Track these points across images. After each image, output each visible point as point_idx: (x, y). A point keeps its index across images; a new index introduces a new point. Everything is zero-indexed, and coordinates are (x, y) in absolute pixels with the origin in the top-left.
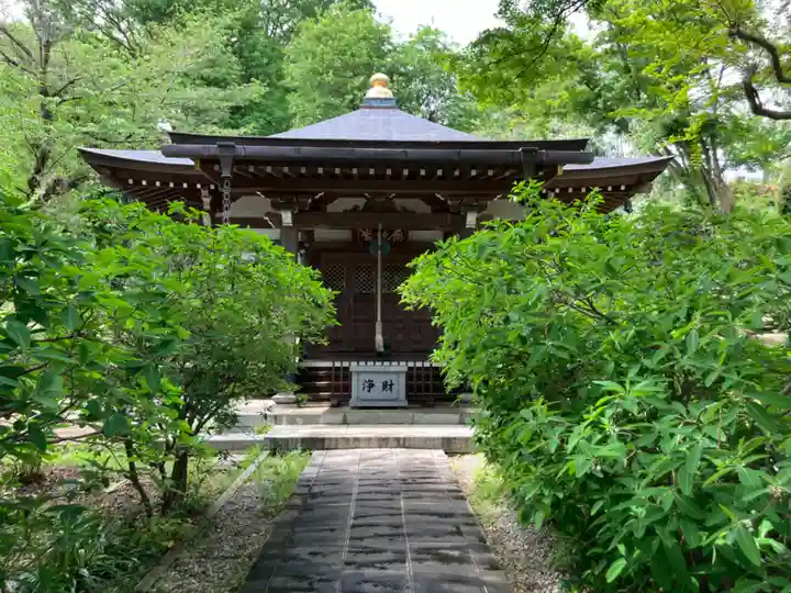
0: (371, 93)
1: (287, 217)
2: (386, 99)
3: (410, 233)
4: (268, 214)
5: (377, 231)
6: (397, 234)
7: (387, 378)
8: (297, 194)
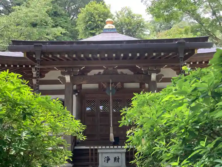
0: (106, 27)
1: (68, 78)
2: (112, 29)
3: (125, 84)
4: (59, 77)
5: (109, 83)
6: (119, 85)
7: (116, 155)
8: (72, 68)
